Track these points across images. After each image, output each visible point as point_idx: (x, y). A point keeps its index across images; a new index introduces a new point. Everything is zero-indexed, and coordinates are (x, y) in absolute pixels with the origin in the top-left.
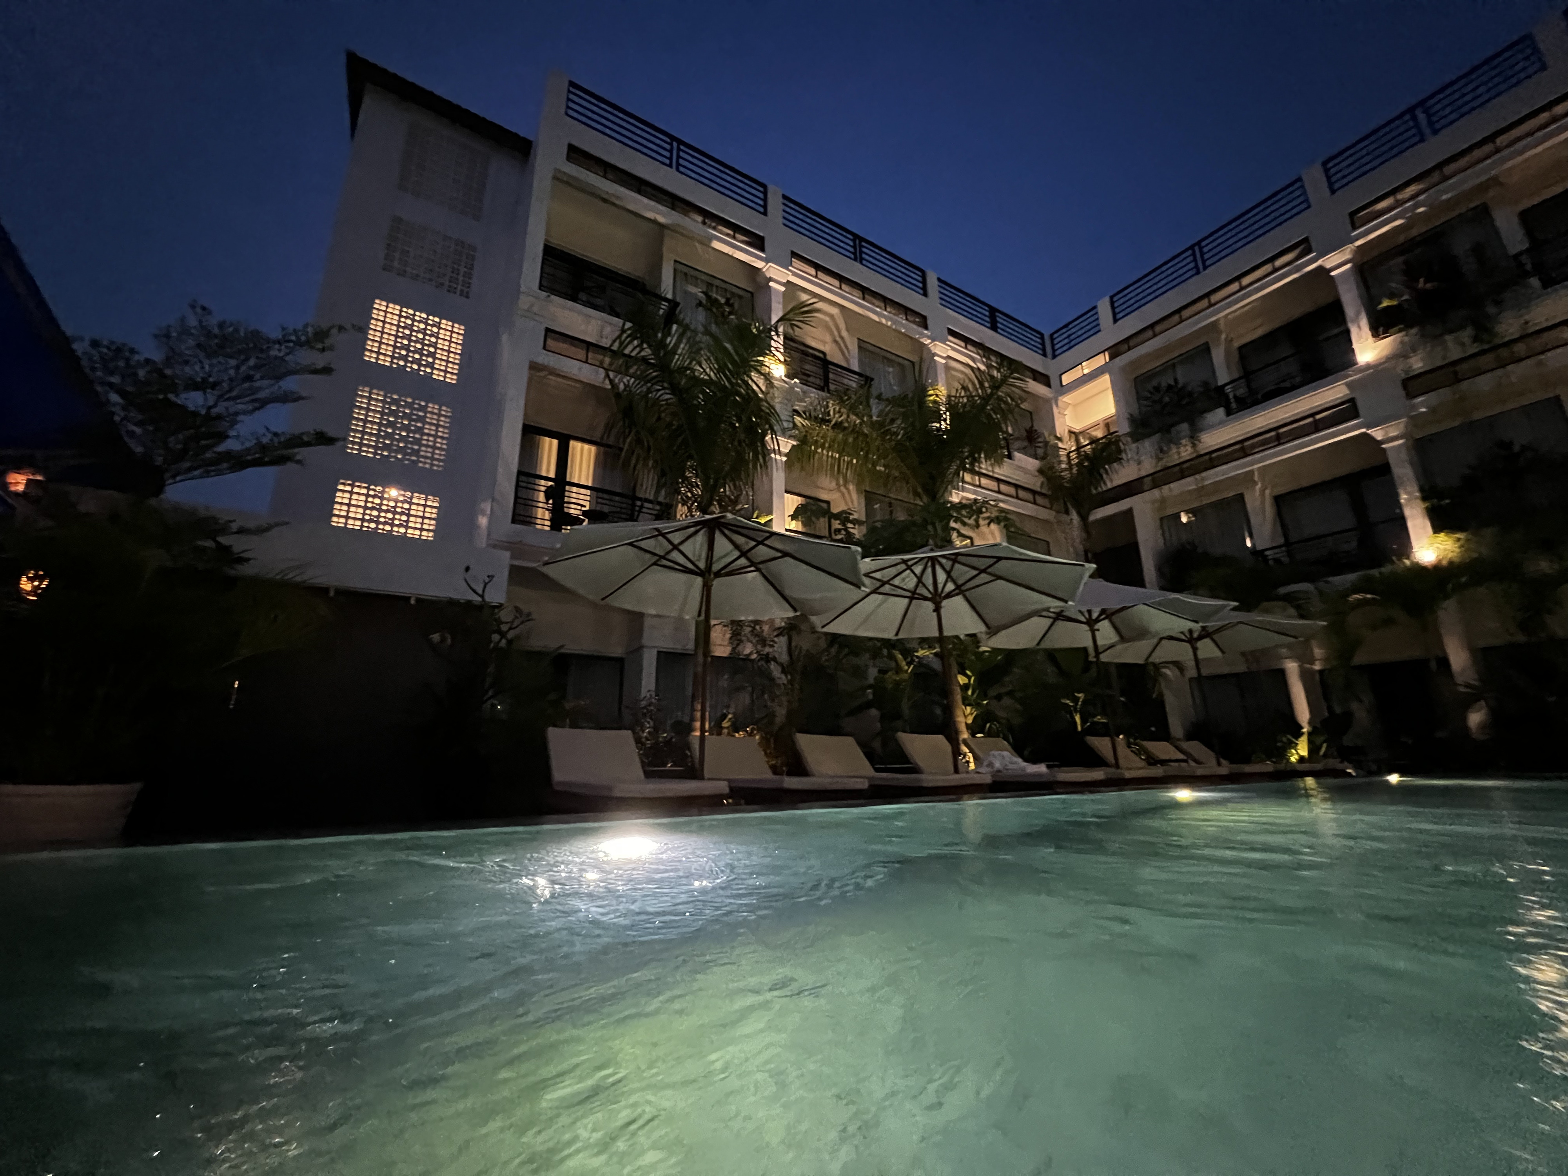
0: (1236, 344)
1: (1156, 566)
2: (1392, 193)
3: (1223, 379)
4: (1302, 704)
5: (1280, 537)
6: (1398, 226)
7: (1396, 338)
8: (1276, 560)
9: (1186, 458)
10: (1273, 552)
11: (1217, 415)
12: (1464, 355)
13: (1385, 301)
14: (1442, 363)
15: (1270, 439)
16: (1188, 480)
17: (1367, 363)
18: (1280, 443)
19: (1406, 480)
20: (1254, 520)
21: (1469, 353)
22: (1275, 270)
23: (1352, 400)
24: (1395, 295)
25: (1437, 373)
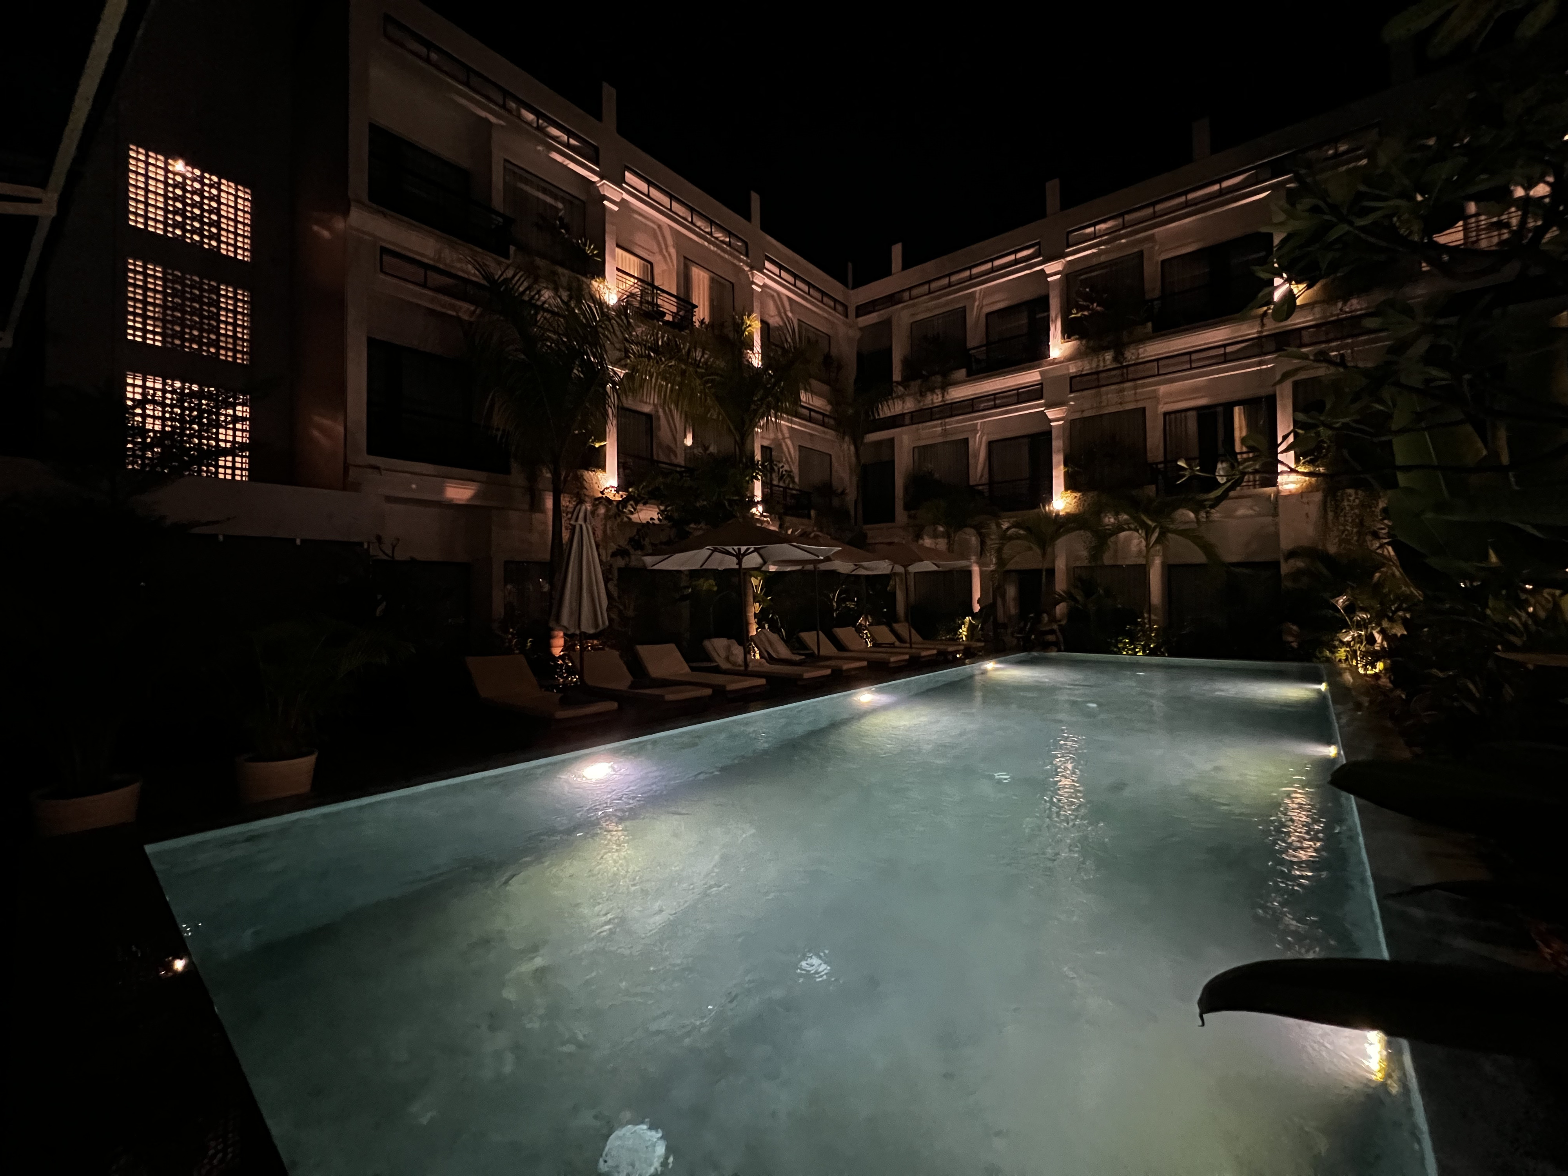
0: (986, 310)
2: (1094, 225)
3: (971, 343)
4: (977, 594)
5: (986, 476)
6: (1094, 253)
7: (1074, 344)
8: (981, 493)
9: (937, 405)
10: (980, 488)
11: (962, 373)
12: (1105, 368)
13: (1074, 311)
14: (1094, 371)
15: (989, 401)
16: (935, 422)
17: (1055, 359)
18: (995, 407)
19: (1059, 451)
20: (971, 461)
21: (1108, 367)
22: (1016, 262)
23: (1041, 384)
24: (1080, 308)
25: (1089, 377)
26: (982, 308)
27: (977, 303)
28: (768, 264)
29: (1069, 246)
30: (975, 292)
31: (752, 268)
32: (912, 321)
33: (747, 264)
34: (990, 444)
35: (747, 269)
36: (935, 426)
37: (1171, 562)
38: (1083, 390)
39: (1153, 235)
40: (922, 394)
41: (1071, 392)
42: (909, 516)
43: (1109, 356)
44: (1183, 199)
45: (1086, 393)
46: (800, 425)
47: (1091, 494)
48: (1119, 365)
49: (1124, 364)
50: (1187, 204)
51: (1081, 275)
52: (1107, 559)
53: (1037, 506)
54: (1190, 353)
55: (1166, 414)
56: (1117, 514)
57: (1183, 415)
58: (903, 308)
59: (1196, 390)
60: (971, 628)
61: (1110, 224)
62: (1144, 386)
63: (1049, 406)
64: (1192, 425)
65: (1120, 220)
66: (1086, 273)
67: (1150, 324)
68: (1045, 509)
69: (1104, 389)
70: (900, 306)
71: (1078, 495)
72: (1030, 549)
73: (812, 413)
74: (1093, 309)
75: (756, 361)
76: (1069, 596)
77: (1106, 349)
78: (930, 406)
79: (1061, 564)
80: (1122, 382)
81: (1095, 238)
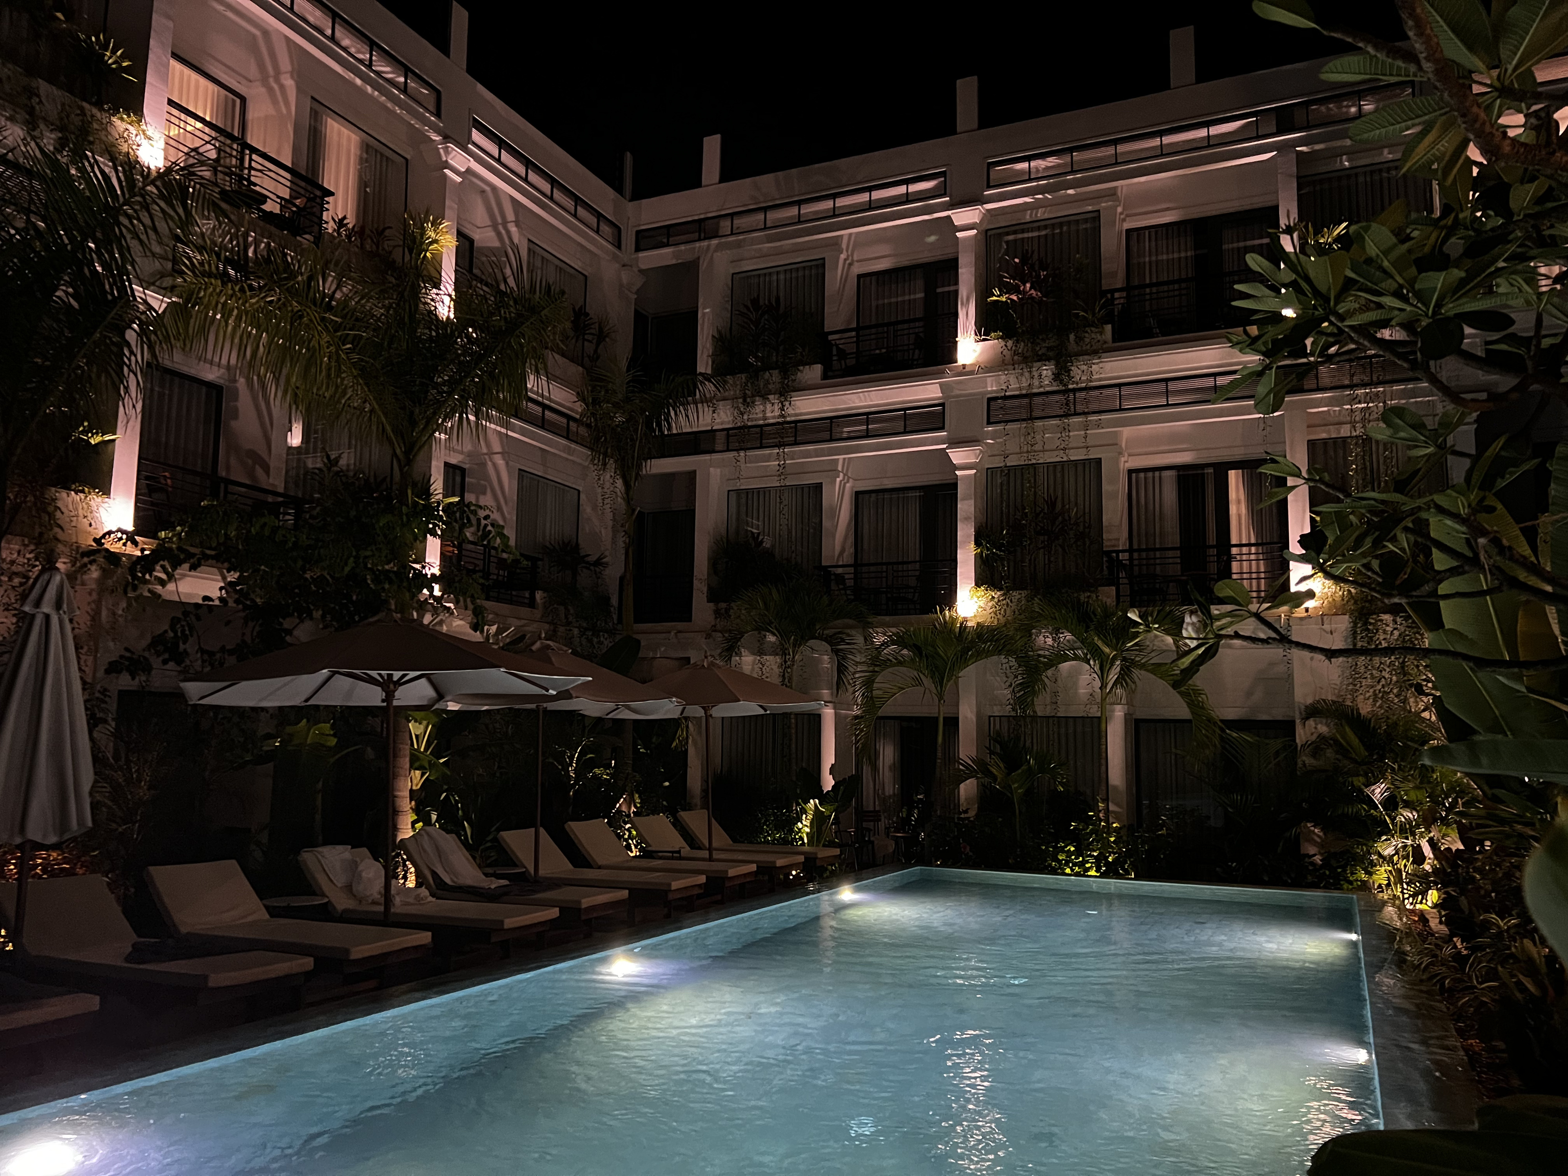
0: (857, 269)
1: (709, 559)
2: (1028, 159)
3: (830, 325)
4: (829, 758)
5: (850, 550)
6: (1026, 203)
7: (992, 347)
8: (840, 579)
9: (771, 421)
10: (840, 571)
11: (813, 372)
12: (1042, 390)
13: (997, 292)
14: (1024, 392)
15: (860, 423)
16: (767, 452)
17: (964, 366)
18: (867, 435)
19: (967, 519)
20: (826, 523)
21: (1048, 389)
22: (907, 198)
23: (942, 405)
24: (1006, 289)
25: (1016, 402)
26: (850, 264)
27: (843, 256)
28: (476, 135)
29: (989, 187)
30: (841, 236)
31: (446, 138)
32: (732, 271)
33: (438, 132)
34: (859, 496)
35: (436, 138)
36: (768, 458)
37: (1139, 715)
38: (1007, 422)
39: (1116, 188)
40: (747, 401)
41: (989, 423)
42: (717, 612)
43: (1047, 371)
44: (1156, 142)
45: (1010, 426)
46: (523, 432)
47: (1016, 594)
48: (1061, 388)
49: (1071, 386)
50: (1162, 152)
51: (1008, 234)
52: (1042, 706)
53: (931, 610)
54: (1166, 380)
55: (1130, 472)
56: (1057, 631)
57: (1157, 474)
58: (718, 248)
59: (1174, 438)
60: (819, 820)
61: (1052, 161)
62: (1099, 425)
63: (955, 443)
64: (1169, 495)
65: (1067, 158)
66: (1015, 232)
67: (1108, 328)
68: (944, 616)
69: (1039, 424)
70: (715, 242)
71: (997, 594)
72: (920, 683)
73: (547, 412)
74: (1024, 292)
75: (445, 309)
76: (981, 768)
77: (1043, 358)
78: (761, 422)
79: (967, 713)
80: (1067, 415)
81: (1030, 180)
